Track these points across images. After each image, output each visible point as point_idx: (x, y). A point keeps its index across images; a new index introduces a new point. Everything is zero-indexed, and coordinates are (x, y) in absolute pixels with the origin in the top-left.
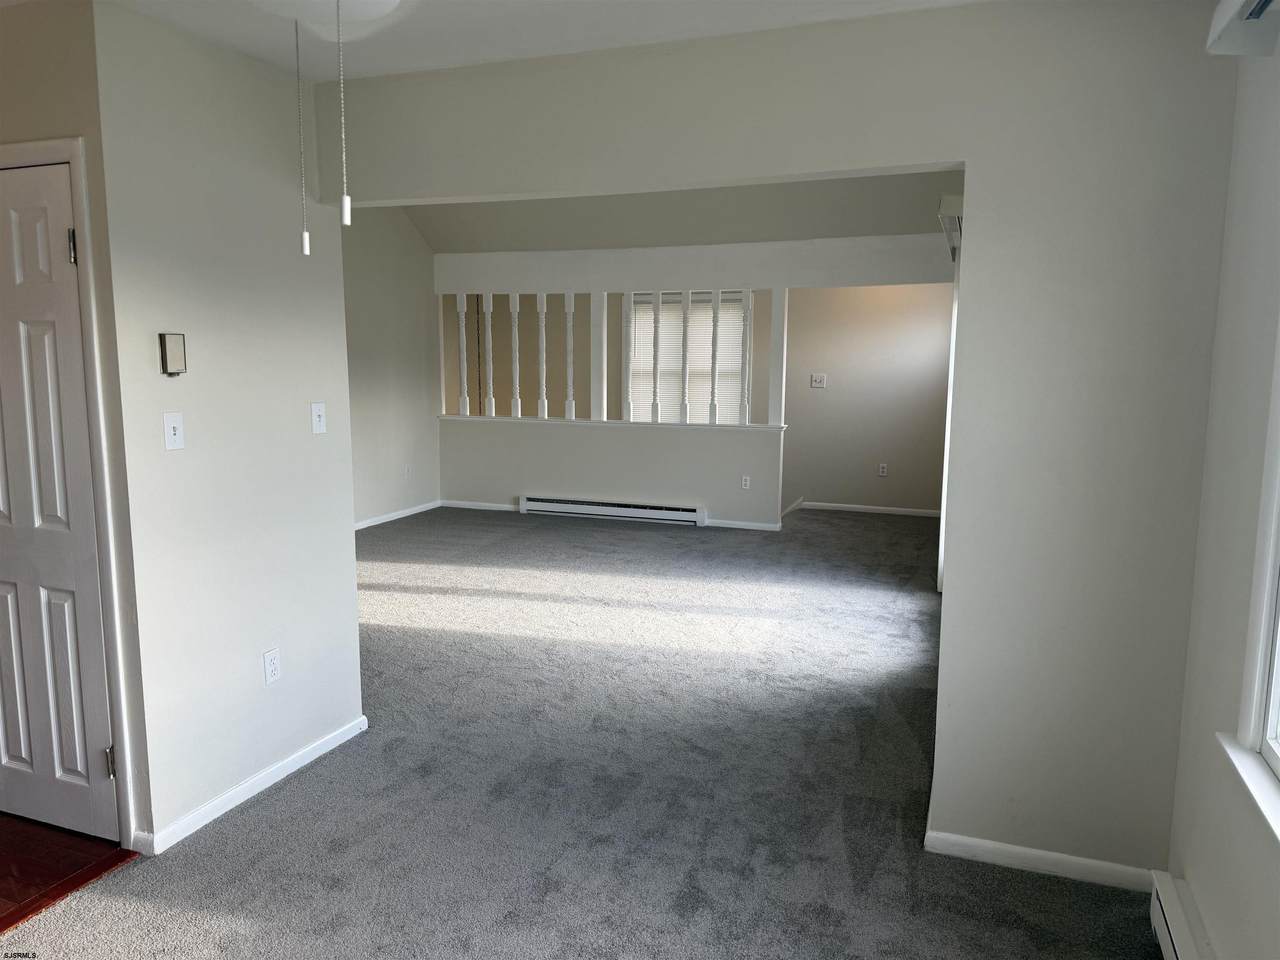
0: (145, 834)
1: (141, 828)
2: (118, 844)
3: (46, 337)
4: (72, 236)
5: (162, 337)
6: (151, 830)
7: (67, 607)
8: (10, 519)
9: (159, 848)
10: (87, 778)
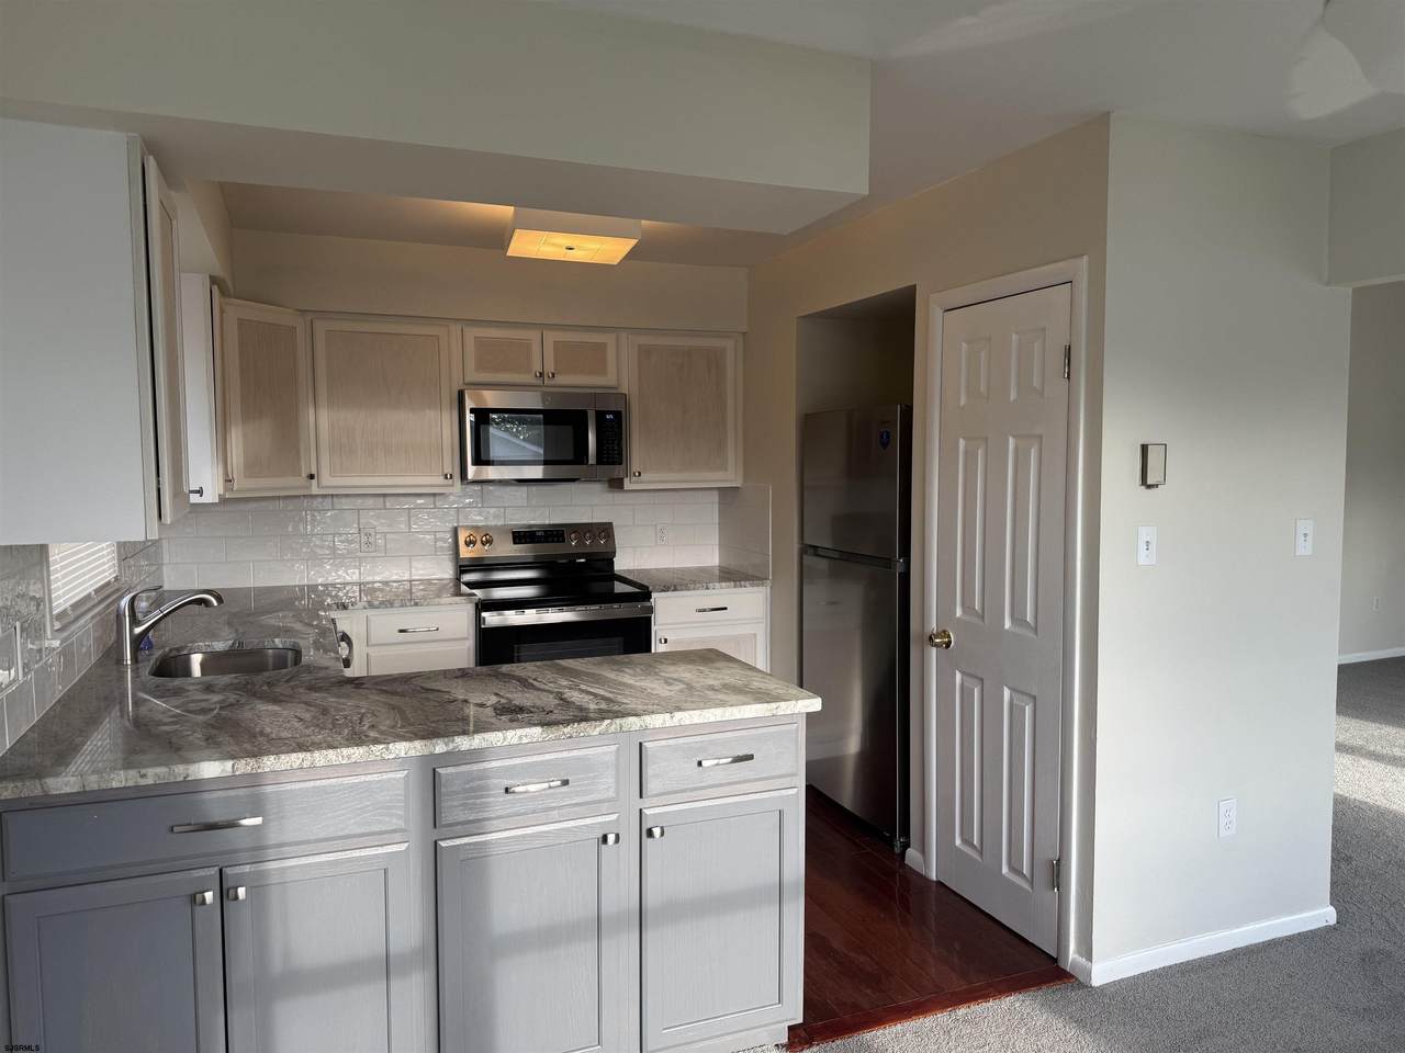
0: (1083, 960)
1: (1079, 952)
2: (1055, 960)
3: (1033, 451)
4: (1068, 351)
5: (1144, 448)
6: (1089, 958)
7: (1028, 710)
8: (983, 618)
9: (1097, 981)
10: (1032, 883)
